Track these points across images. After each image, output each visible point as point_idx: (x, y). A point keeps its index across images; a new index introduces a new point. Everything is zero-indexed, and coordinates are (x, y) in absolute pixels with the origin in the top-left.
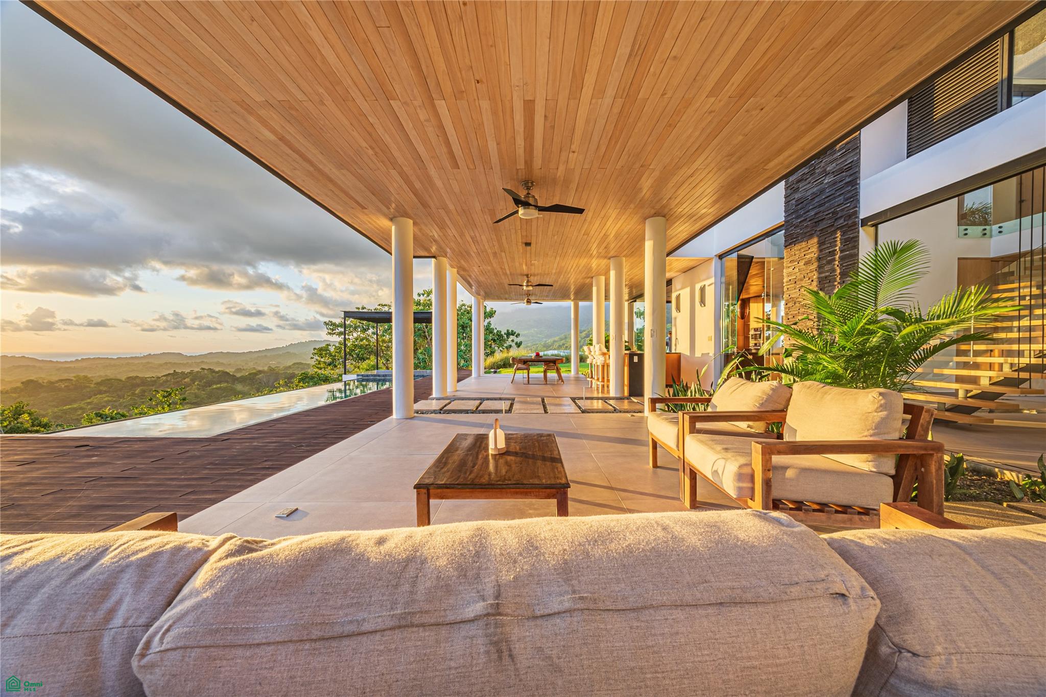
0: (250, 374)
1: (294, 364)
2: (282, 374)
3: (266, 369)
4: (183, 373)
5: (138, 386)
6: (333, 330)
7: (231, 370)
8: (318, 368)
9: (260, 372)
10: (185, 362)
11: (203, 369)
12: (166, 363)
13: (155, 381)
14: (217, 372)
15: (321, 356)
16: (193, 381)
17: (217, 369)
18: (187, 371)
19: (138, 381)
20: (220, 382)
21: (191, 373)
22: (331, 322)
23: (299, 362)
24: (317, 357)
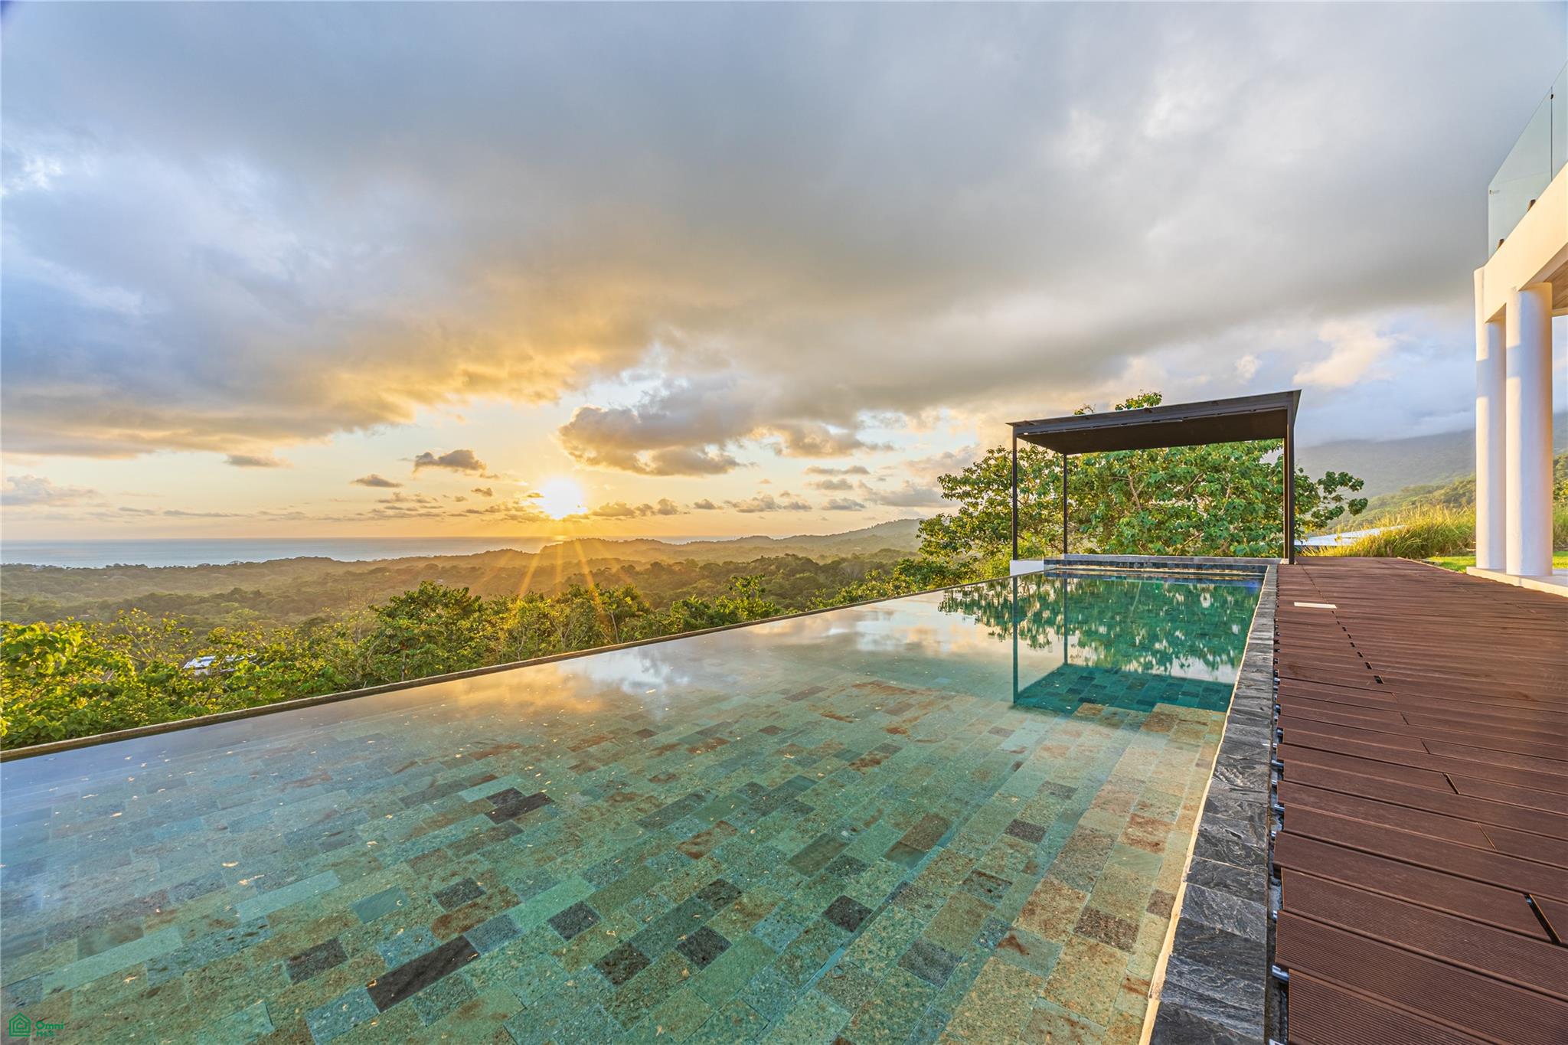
0: (833, 562)
1: (882, 551)
2: (867, 563)
3: (850, 556)
4: (769, 559)
5: (732, 571)
6: (952, 489)
7: (814, 558)
8: (927, 552)
9: (844, 560)
10: (771, 547)
11: (787, 555)
12: (755, 548)
13: (745, 567)
14: (801, 559)
15: (932, 533)
16: (778, 568)
17: (800, 556)
18: (773, 556)
19: (732, 567)
20: (803, 571)
21: (777, 558)
22: (949, 476)
23: (886, 547)
24: (924, 535)
